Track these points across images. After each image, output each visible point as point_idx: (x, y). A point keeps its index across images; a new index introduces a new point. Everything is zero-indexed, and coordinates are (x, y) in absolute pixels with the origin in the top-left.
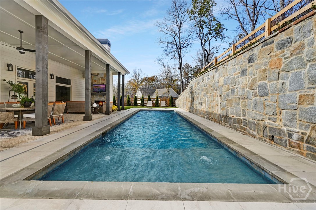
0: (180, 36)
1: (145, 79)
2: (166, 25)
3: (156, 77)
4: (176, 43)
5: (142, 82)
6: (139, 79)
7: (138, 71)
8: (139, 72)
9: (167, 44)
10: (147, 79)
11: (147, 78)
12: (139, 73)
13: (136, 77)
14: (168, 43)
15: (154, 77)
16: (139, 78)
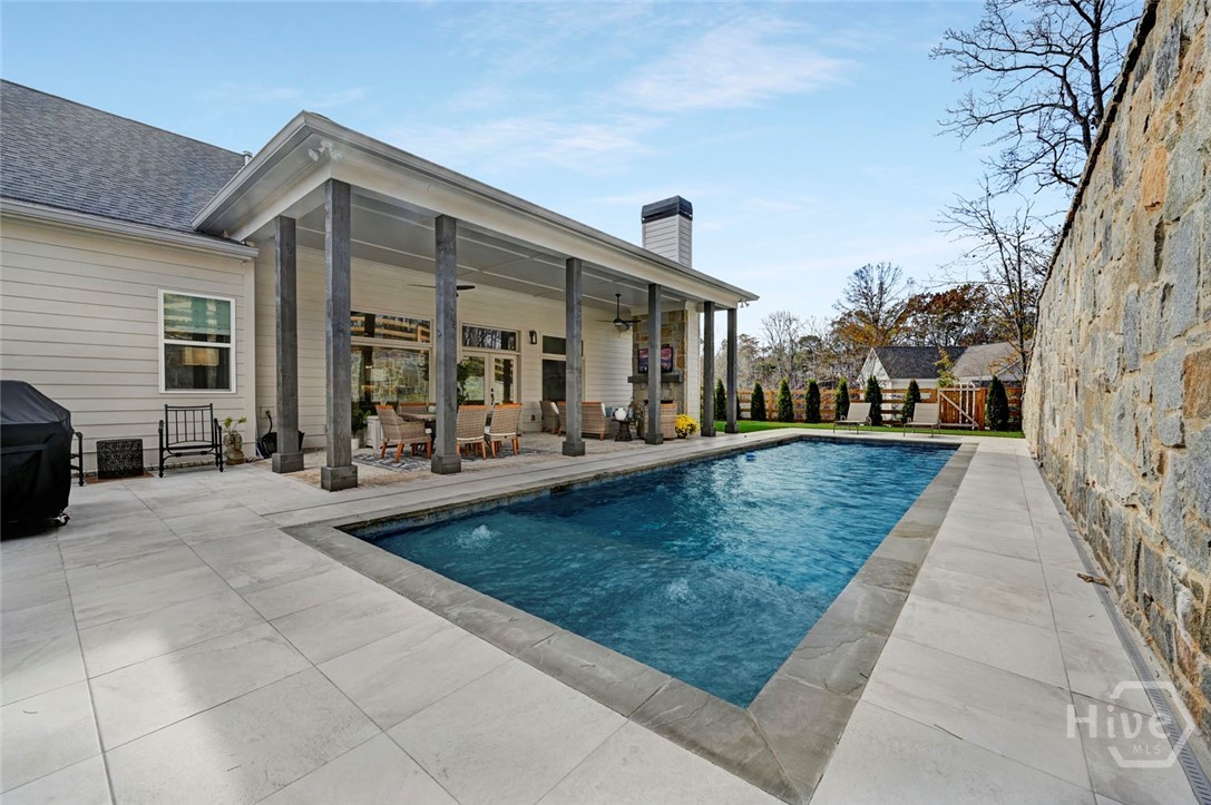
0: (1096, 57)
1: (915, 305)
2: (1001, 29)
3: (978, 290)
4: (1074, 98)
5: (902, 319)
6: (885, 308)
7: (875, 274)
8: (881, 278)
9: (1013, 119)
10: (929, 306)
11: (928, 300)
12: (882, 284)
13: (869, 302)
14: (1018, 114)
15: (967, 288)
16: (881, 305)
